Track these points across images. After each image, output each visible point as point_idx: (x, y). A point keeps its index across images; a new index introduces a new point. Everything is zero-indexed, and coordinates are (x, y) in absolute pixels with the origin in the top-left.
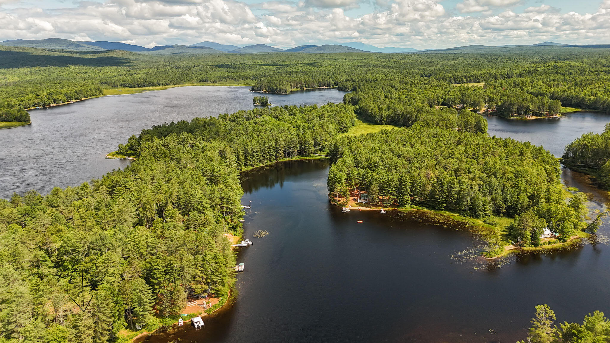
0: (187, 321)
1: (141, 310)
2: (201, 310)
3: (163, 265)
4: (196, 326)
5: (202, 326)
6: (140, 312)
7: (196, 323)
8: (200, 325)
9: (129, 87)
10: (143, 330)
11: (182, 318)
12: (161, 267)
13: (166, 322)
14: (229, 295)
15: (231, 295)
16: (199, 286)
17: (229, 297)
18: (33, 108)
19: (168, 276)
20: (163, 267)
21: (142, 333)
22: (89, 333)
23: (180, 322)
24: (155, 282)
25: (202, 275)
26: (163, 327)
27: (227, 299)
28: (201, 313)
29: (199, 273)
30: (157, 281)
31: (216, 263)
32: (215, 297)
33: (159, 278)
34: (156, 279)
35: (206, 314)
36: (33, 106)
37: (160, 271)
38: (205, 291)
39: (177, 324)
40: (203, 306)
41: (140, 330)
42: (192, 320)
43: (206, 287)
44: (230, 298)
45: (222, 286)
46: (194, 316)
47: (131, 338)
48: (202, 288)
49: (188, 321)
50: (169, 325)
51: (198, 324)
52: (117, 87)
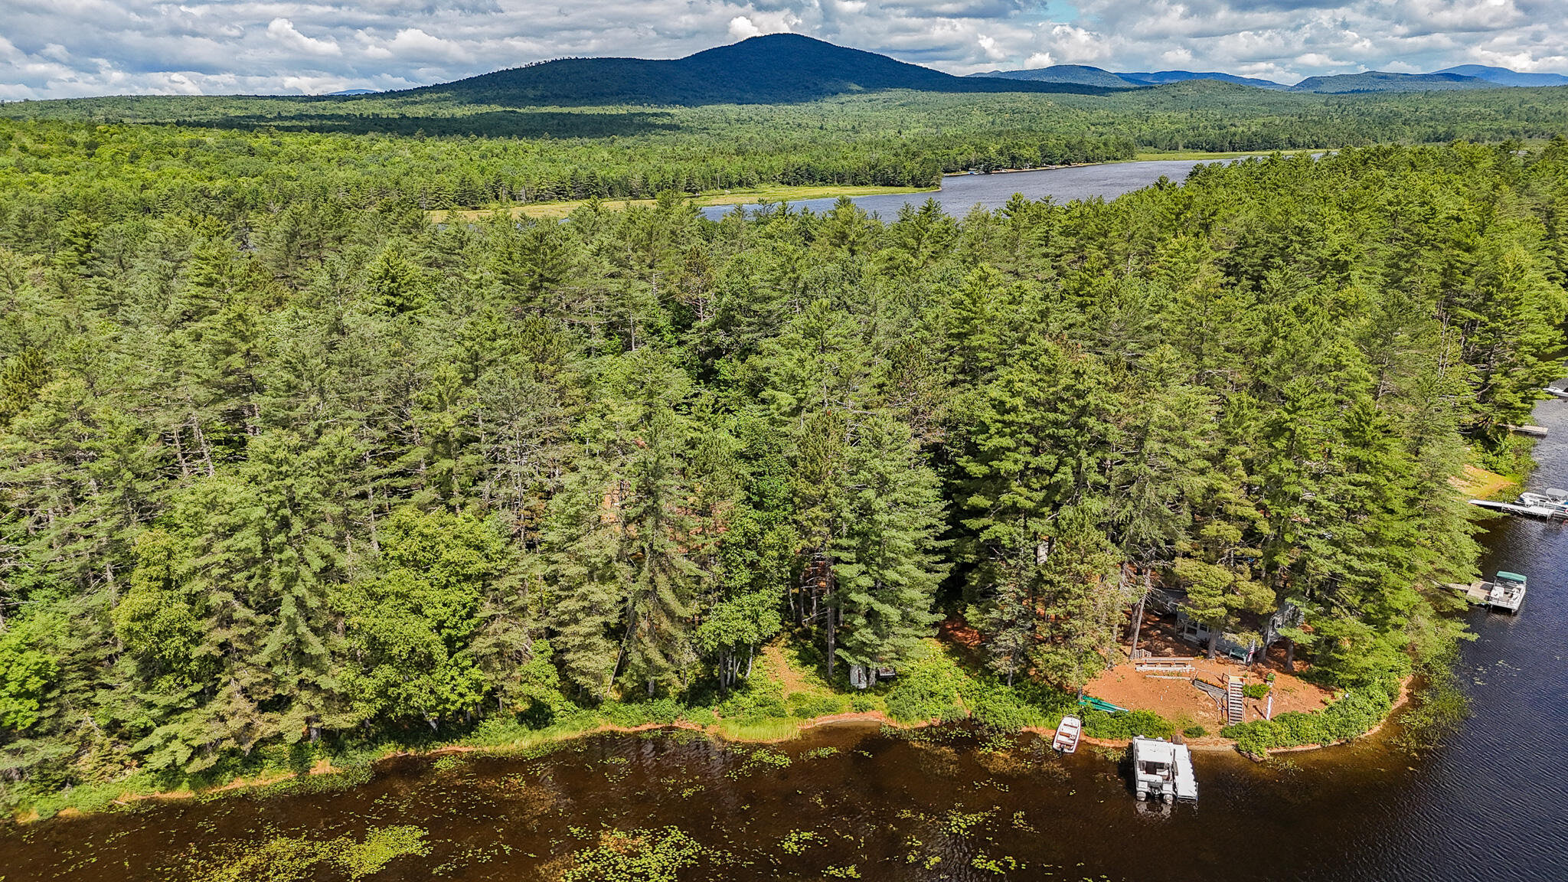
0: (1107, 743)
1: (866, 582)
2: (1204, 716)
3: (1034, 392)
4: (1142, 788)
5: (1180, 804)
6: (859, 589)
7: (1152, 768)
8: (1167, 789)
9: (1207, 151)
10: (870, 699)
11: (1081, 714)
12: (1019, 402)
13: (989, 704)
14: (1403, 700)
15: (1415, 703)
16: (1221, 573)
17: (1402, 710)
18: (963, 173)
19: (1047, 460)
20: (1033, 402)
21: (863, 709)
22: (595, 598)
23: (1068, 731)
24: (976, 469)
25: (1251, 511)
26: (969, 723)
27: (1384, 714)
28: (1198, 732)
29: (1231, 492)
30: (985, 469)
31: (1360, 466)
32: (1307, 677)
33: (999, 453)
34: (984, 458)
35: (1226, 747)
36: (963, 169)
37: (1006, 417)
38: (1251, 619)
39: (1045, 733)
40: (1219, 695)
41: (859, 691)
42: (1131, 746)
43: (1263, 595)
44: (1406, 719)
45: (1367, 619)
46: (1154, 729)
47: (802, 714)
48: (1229, 589)
49: (1109, 746)
50: (1003, 722)
51: (1156, 778)
52: (1176, 149)
